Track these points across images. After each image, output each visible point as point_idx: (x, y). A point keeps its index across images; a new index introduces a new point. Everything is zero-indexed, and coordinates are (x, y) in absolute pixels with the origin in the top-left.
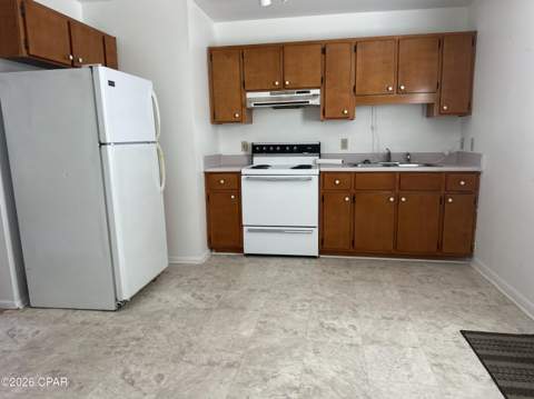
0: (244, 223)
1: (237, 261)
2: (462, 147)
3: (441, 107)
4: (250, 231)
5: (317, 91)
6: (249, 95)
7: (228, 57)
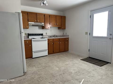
0: (33, 51)
1: (31, 60)
2: (66, 34)
3: (62, 28)
4: (34, 53)
5: (43, 23)
6: (29, 23)
7: (24, 14)
